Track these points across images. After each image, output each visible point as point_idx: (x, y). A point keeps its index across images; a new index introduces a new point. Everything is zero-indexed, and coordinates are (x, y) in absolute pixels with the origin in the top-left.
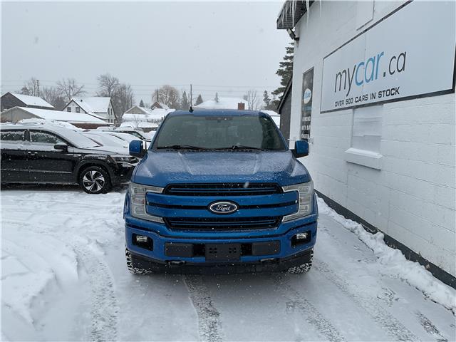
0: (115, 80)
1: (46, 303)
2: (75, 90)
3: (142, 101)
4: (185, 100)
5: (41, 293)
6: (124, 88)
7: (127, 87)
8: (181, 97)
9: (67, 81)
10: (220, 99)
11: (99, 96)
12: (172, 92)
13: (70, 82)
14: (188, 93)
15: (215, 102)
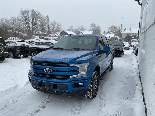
0: (95, 25)
1: (5, 94)
2: (83, 29)
3: (104, 32)
4: (120, 30)
5: (6, 90)
6: (98, 27)
7: (99, 27)
8: (118, 29)
9: (81, 26)
10: (132, 29)
11: (90, 30)
12: (115, 28)
13: (82, 26)
14: (121, 27)
15: (130, 30)
